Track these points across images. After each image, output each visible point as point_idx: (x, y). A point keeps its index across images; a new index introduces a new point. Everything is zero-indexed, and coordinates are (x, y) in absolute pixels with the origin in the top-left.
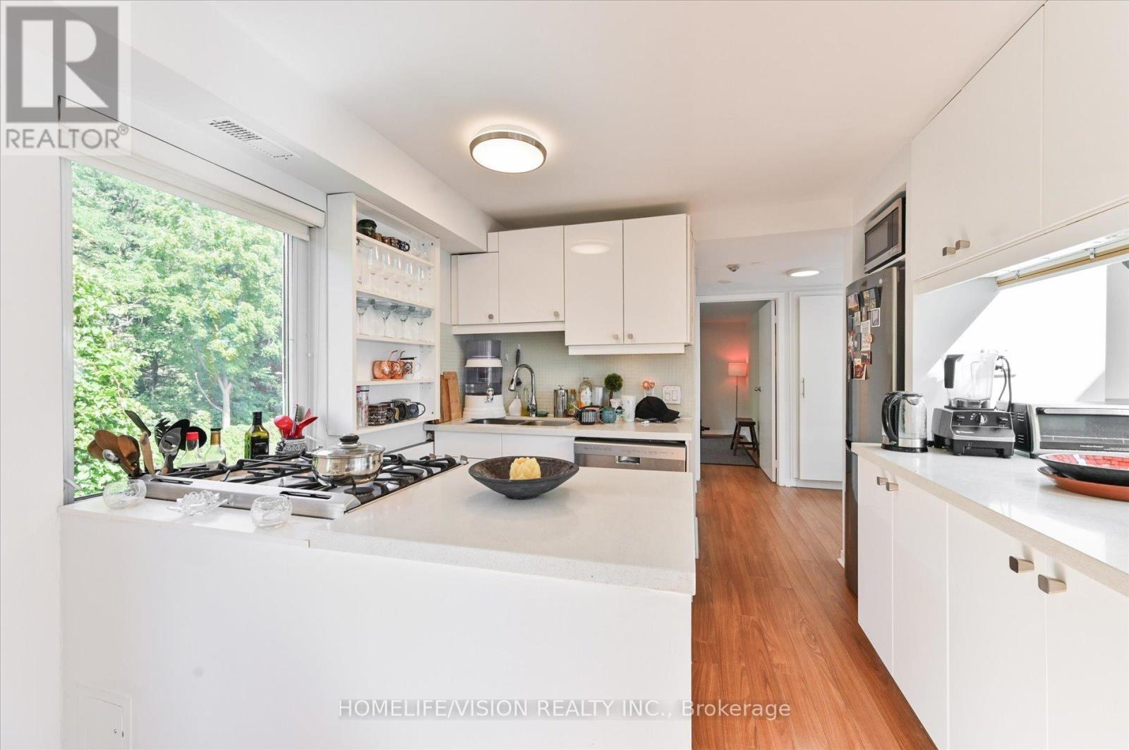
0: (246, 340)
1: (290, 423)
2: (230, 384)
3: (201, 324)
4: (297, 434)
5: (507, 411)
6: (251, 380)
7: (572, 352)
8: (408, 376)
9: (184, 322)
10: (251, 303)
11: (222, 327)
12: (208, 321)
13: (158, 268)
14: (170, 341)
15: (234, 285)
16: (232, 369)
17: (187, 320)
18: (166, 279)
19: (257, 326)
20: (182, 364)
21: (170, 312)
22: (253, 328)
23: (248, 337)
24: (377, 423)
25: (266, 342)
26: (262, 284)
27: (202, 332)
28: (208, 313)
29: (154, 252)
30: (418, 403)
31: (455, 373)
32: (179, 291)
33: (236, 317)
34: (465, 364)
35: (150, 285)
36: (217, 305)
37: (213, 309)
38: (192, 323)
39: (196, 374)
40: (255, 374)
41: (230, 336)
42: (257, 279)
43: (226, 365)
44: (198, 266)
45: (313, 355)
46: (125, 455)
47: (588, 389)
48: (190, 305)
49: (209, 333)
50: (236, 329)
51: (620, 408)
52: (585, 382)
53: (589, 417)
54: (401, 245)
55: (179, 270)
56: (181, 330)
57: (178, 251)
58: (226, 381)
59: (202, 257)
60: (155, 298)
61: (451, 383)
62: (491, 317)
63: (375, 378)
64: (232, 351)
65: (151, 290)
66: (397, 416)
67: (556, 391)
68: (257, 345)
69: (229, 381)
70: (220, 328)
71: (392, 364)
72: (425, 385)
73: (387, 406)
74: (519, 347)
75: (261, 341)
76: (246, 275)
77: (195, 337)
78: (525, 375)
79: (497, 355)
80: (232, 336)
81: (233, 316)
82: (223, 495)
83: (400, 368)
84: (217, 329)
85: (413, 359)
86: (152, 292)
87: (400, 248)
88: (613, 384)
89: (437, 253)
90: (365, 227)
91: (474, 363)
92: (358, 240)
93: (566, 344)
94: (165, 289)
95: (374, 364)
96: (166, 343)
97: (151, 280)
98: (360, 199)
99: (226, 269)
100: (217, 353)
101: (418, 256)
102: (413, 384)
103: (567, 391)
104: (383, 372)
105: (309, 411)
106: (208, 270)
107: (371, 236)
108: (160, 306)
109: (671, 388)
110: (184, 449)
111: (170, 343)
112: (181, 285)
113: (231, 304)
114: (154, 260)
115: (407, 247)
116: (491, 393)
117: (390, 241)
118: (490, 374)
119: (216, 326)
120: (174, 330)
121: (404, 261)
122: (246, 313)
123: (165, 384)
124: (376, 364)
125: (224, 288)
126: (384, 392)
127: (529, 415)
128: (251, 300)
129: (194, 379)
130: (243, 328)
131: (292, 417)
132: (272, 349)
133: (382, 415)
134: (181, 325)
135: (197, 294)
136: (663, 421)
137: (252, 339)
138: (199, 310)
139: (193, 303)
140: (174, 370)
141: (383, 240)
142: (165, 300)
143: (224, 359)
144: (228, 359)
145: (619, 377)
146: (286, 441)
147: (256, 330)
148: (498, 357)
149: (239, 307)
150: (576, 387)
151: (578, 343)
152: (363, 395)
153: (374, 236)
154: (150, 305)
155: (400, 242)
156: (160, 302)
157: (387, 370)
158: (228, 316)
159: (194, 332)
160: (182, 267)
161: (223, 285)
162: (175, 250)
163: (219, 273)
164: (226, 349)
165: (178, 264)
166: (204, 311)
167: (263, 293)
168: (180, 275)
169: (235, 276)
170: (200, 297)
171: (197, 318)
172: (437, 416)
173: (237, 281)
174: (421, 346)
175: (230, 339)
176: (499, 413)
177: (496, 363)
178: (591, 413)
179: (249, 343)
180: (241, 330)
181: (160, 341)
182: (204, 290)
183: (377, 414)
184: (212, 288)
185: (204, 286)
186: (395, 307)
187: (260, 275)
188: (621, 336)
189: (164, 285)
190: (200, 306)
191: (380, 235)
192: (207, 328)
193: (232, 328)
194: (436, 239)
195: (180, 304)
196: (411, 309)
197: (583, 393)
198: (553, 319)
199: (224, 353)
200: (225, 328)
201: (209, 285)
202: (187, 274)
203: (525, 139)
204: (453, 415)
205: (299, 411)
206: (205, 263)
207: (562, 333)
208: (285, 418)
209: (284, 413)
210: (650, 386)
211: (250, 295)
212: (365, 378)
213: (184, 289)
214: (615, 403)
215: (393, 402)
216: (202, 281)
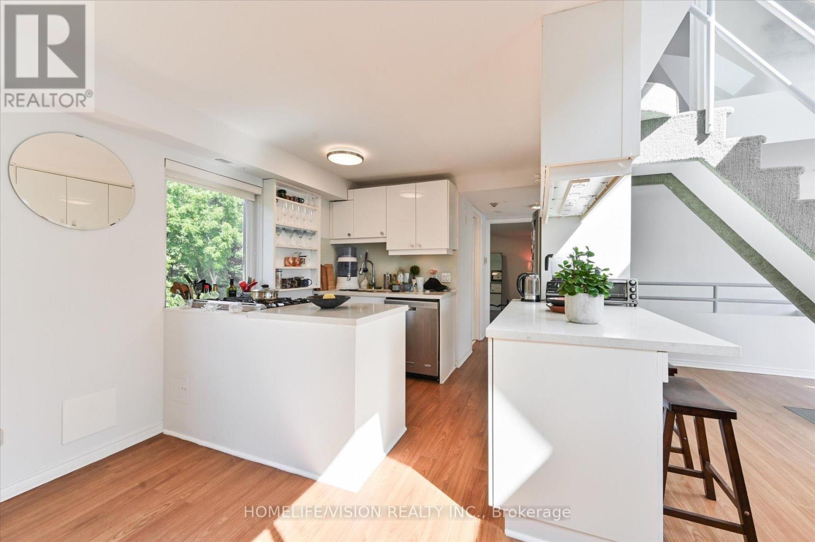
0: (226, 247)
1: (246, 285)
2: (217, 276)
3: (200, 237)
4: (249, 290)
5: (360, 287)
6: (230, 273)
7: (390, 253)
8: (303, 265)
9: (189, 236)
10: (230, 223)
11: (212, 238)
12: (203, 235)
13: (175, 201)
14: (181, 248)
15: (219, 211)
16: (218, 266)
17: (191, 235)
18: (179, 208)
19: (233, 238)
20: (187, 262)
21: (181, 229)
22: (230, 239)
23: (228, 245)
24: (286, 287)
25: (238, 249)
26: (236, 211)
27: (200, 242)
28: (203, 229)
29: (172, 191)
30: (308, 279)
31: (332, 265)
32: (187, 215)
33: (221, 232)
34: (337, 259)
35: (170, 212)
36: (209, 224)
37: (206, 227)
38: (194, 236)
39: (196, 269)
40: (232, 270)
41: (217, 244)
42: (233, 207)
43: (215, 263)
44: (199, 200)
45: (256, 255)
46: (183, 292)
47: (402, 274)
48: (193, 224)
49: (204, 243)
50: (220, 240)
51: (416, 284)
52: (400, 270)
53: (396, 288)
54: (300, 200)
55: (187, 202)
56: (187, 240)
57: (186, 190)
58: (214, 274)
59: (200, 194)
60: (172, 220)
61: (328, 270)
62: (349, 235)
63: (286, 266)
64: (218, 254)
65: (170, 215)
66: (296, 285)
67: (385, 275)
68: (233, 250)
69: (216, 274)
70: (211, 239)
71: (294, 259)
72: (313, 270)
73: (291, 279)
74: (367, 251)
75: (235, 247)
76: (227, 205)
77: (196, 245)
78: (369, 266)
79: (354, 255)
80: (218, 245)
81: (219, 231)
82: (219, 305)
83: (299, 261)
84: (209, 240)
85: (305, 256)
86: (171, 217)
87: (299, 202)
88: (415, 271)
89: (319, 202)
90: (281, 193)
91: (343, 259)
92: (277, 200)
93: (387, 249)
94: (178, 215)
95: (285, 259)
96: (178, 249)
97: (170, 209)
98: (278, 181)
99: (215, 201)
100: (209, 256)
101: (308, 205)
102: (306, 269)
103: (391, 275)
104: (289, 263)
105: (254, 280)
106: (204, 202)
107: (284, 198)
108: (176, 226)
109: (446, 274)
110: (203, 292)
111: (180, 249)
112: (188, 212)
113: (217, 224)
114: (172, 196)
115: (303, 201)
116: (349, 275)
117: (294, 199)
118: (350, 266)
119: (208, 238)
120: (183, 240)
121: (301, 208)
122: (227, 229)
123: (177, 275)
124: (286, 259)
125: (213, 213)
126: (290, 273)
127: (371, 288)
128: (230, 221)
129: (195, 272)
130: (225, 239)
131: (247, 282)
132: (240, 253)
133: (289, 283)
134: (187, 237)
135: (197, 217)
136: (437, 291)
137: (230, 246)
138: (198, 228)
139: (195, 223)
140: (183, 266)
141: (290, 199)
142: (178, 222)
143: (213, 259)
144: (215, 259)
145: (418, 267)
146: (244, 293)
147: (232, 240)
148: (355, 256)
149: (223, 226)
150: (396, 273)
151: (394, 248)
152: (279, 273)
153: (285, 197)
154: (170, 225)
155: (299, 199)
156: (175, 223)
157: (291, 262)
158: (216, 232)
159: (195, 242)
160: (189, 200)
161: (213, 212)
162: (185, 190)
163: (211, 204)
164: (214, 253)
165: (186, 198)
166: (201, 228)
167: (237, 216)
168: (187, 206)
169: (220, 205)
170: (199, 219)
171: (197, 233)
172: (319, 286)
173: (221, 209)
174: (311, 250)
175: (217, 246)
176: (356, 286)
177: (354, 260)
178: (397, 286)
179: (228, 248)
180: (224, 240)
181: (175, 248)
182: (201, 215)
183: (285, 283)
184: (207, 214)
185: (201, 212)
186: (297, 231)
187: (235, 205)
188: (414, 245)
189: (178, 212)
190: (199, 225)
191: (289, 196)
192: (203, 239)
193: (218, 239)
194: (318, 195)
195: (188, 225)
196: (305, 232)
197: (399, 276)
198: (381, 236)
199: (213, 256)
200: (213, 239)
201: (204, 212)
202: (191, 206)
203: (352, 153)
204: (329, 287)
205: (250, 279)
206: (202, 198)
207: (385, 244)
208: (243, 282)
209: (244, 280)
210: (434, 273)
211: (229, 218)
212: (280, 265)
213: (189, 214)
214: (414, 282)
215: (295, 278)
216: (200, 209)
